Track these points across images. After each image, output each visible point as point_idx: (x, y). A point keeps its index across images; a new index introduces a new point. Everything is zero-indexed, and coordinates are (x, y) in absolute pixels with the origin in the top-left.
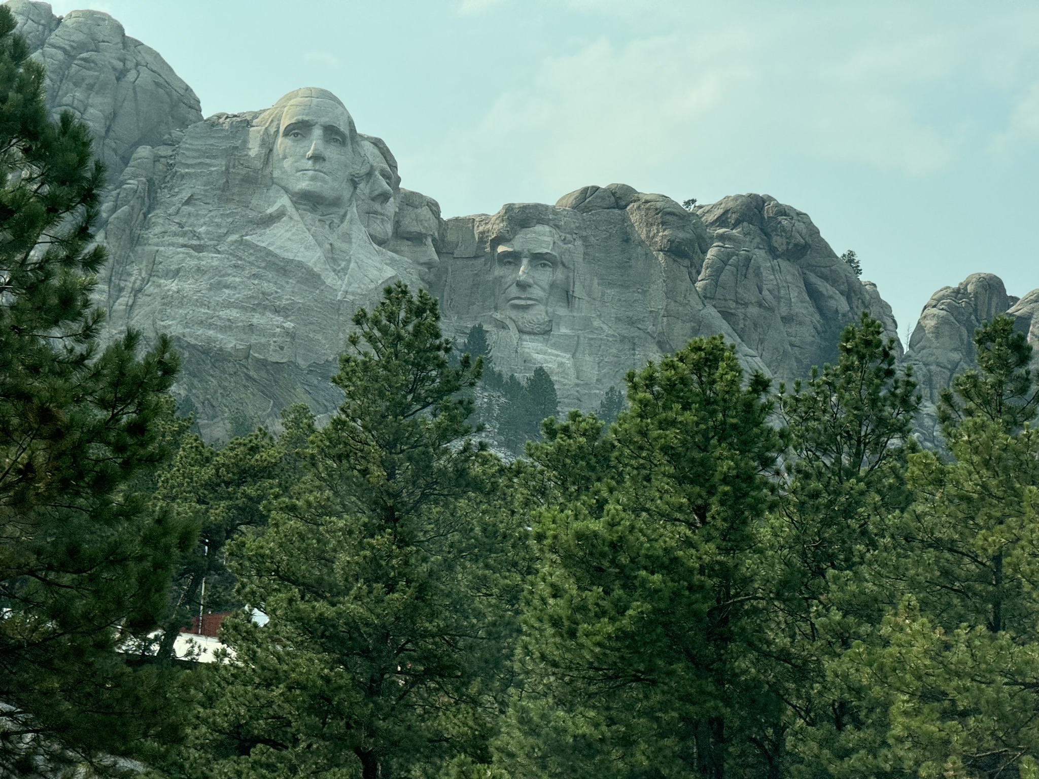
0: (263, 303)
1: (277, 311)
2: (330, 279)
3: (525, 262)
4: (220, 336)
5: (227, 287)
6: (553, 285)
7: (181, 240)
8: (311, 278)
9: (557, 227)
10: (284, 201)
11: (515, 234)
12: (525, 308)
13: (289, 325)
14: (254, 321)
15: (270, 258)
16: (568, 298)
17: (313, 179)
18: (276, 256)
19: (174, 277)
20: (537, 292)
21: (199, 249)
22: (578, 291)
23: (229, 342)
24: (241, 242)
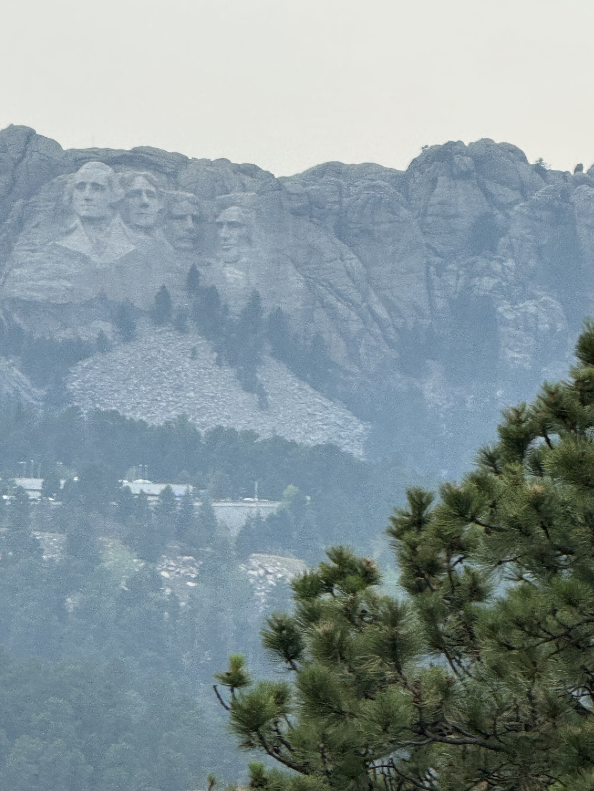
0: (58, 276)
1: (65, 278)
2: (95, 258)
3: (225, 226)
4: (36, 294)
5: (43, 269)
6: (240, 236)
7: (26, 248)
8: (85, 259)
9: (242, 206)
10: (78, 221)
11: (220, 212)
12: (227, 250)
13: (69, 285)
14: (53, 285)
15: (67, 252)
16: (249, 241)
17: (87, 210)
18: (70, 250)
19: (20, 267)
20: (233, 241)
21: (34, 251)
22: (254, 238)
23: (39, 297)
24: (54, 244)
